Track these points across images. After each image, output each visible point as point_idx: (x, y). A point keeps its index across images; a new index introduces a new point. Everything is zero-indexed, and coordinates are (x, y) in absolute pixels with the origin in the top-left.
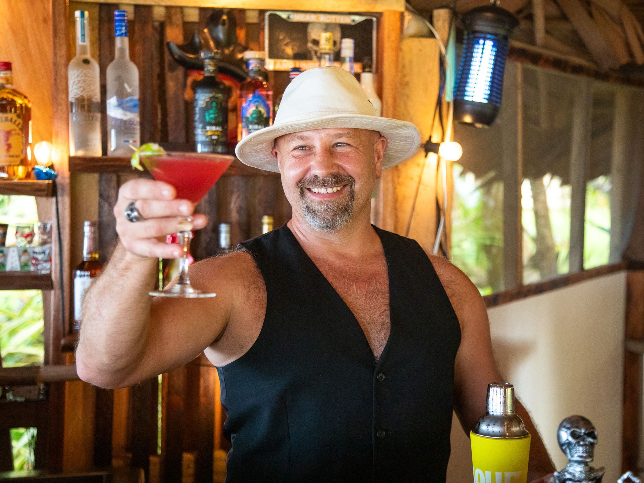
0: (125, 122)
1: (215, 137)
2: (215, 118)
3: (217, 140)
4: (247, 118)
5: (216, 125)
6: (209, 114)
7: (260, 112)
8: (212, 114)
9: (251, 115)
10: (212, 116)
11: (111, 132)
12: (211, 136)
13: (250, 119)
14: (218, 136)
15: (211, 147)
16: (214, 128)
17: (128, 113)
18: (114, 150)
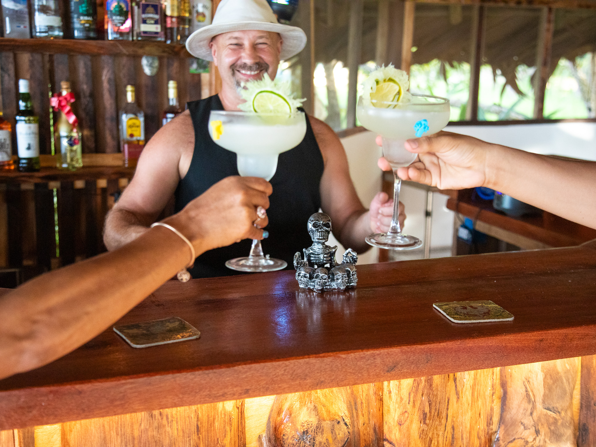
0: (17, 11)
1: (87, 25)
2: (87, 11)
3: (88, 27)
4: (111, 11)
5: (88, 15)
6: (82, 7)
7: (121, 7)
8: (84, 7)
9: (114, 9)
10: (84, 9)
11: (5, 19)
12: (84, 24)
13: (114, 12)
14: (90, 24)
15: (85, 32)
16: (86, 18)
17: (18, 5)
18: (10, 33)
